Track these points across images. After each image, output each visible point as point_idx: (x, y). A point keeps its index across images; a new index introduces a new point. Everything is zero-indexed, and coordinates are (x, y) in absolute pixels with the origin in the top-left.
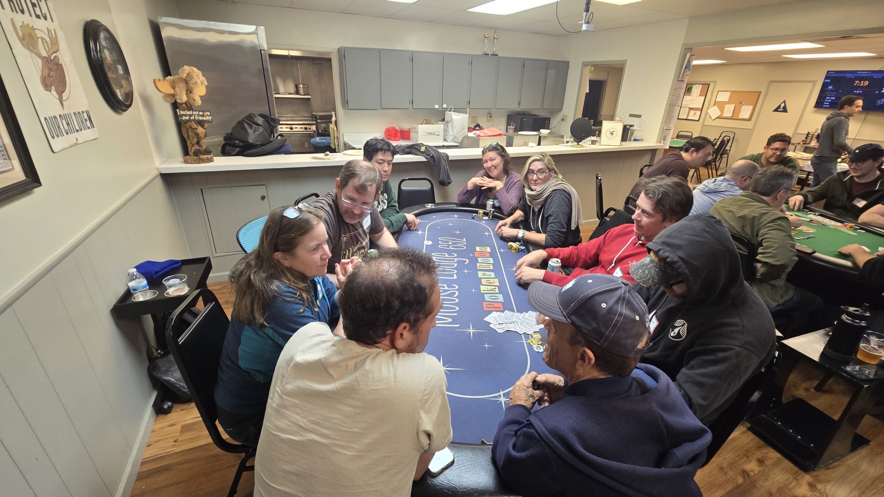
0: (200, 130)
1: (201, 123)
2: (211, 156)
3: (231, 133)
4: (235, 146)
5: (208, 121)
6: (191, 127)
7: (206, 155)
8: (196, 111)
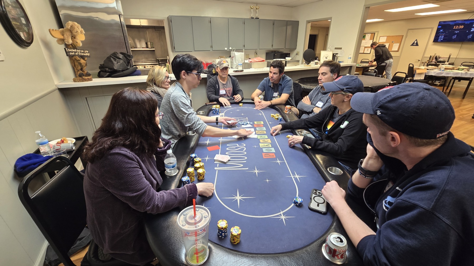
3: (103, 64)
4: (106, 72)
7: (88, 76)
8: (79, 50)
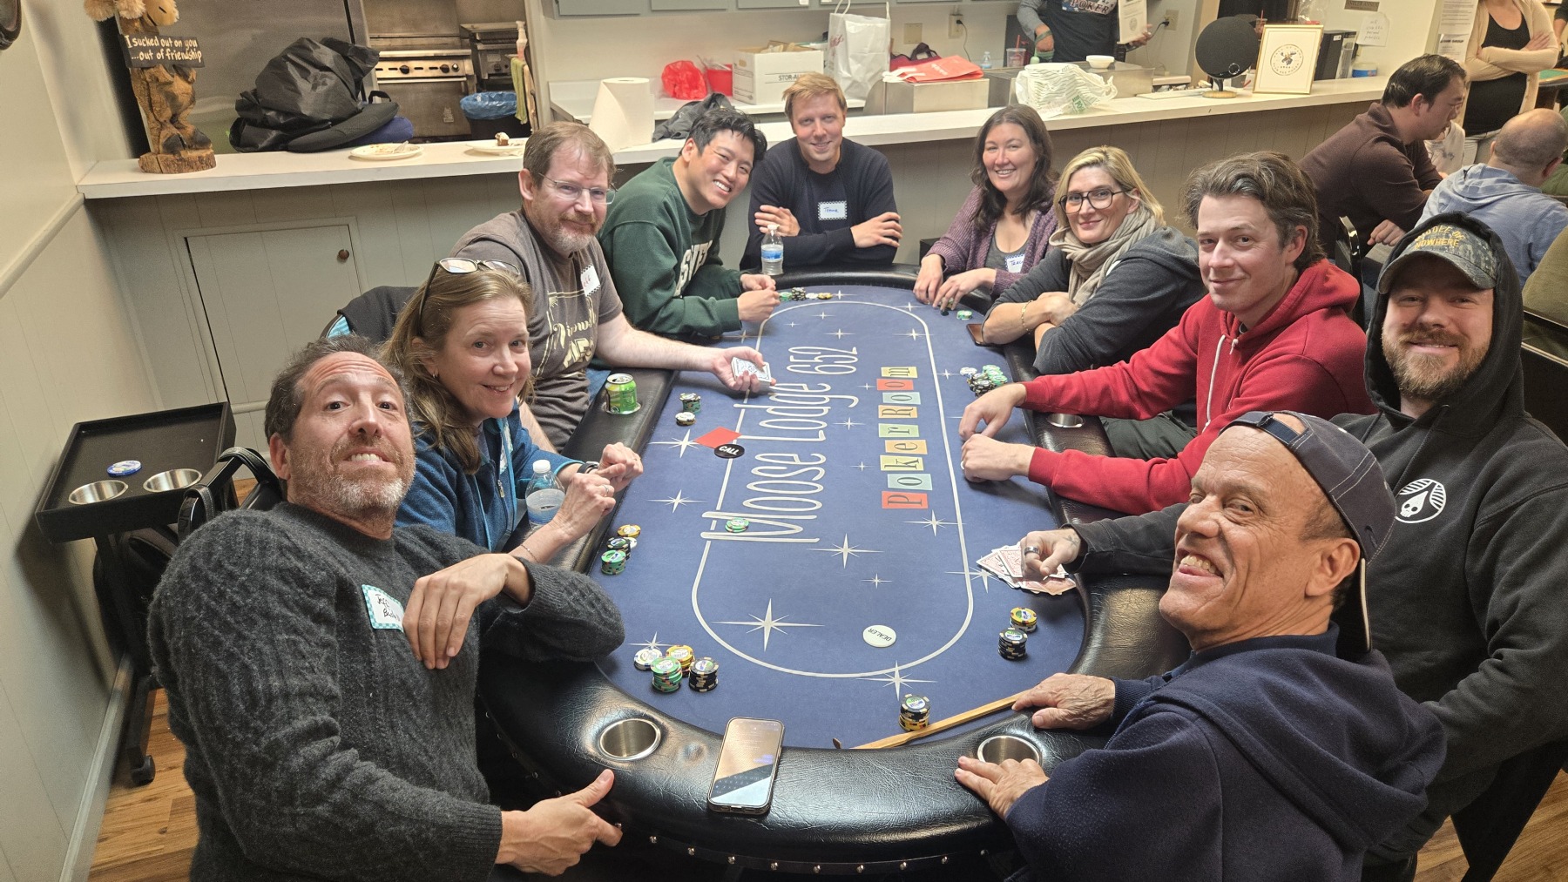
0: (180, 86)
1: (180, 68)
2: (209, 152)
3: (255, 93)
4: (266, 125)
5: (194, 64)
6: (157, 80)
7: (197, 149)
8: (166, 38)
